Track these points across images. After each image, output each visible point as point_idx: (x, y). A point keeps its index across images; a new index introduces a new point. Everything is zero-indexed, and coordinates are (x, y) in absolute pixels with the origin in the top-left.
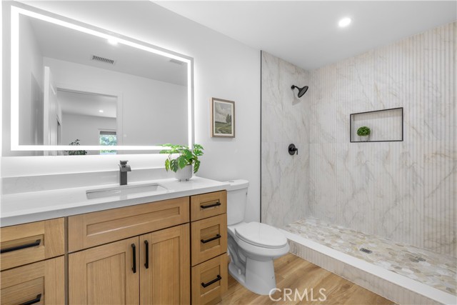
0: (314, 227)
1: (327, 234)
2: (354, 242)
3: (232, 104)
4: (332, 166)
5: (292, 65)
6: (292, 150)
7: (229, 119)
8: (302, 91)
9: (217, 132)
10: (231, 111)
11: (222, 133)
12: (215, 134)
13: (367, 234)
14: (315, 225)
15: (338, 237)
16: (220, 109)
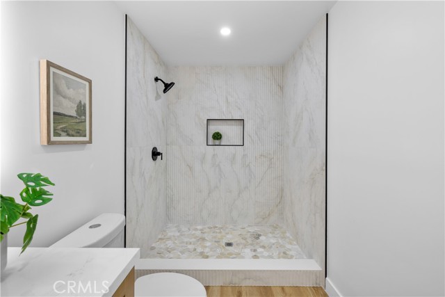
0: (178, 236)
1: (194, 240)
2: (217, 240)
3: (87, 84)
4: (191, 168)
5: (156, 52)
6: (155, 154)
7: (81, 109)
8: (168, 87)
9: (56, 134)
10: (85, 95)
11: (69, 135)
12: (53, 139)
13: (221, 226)
14: (178, 234)
15: (204, 239)
16: (63, 87)
